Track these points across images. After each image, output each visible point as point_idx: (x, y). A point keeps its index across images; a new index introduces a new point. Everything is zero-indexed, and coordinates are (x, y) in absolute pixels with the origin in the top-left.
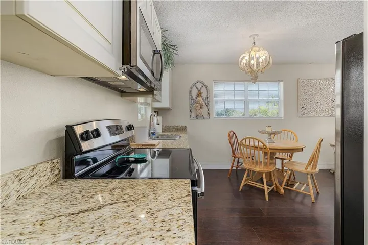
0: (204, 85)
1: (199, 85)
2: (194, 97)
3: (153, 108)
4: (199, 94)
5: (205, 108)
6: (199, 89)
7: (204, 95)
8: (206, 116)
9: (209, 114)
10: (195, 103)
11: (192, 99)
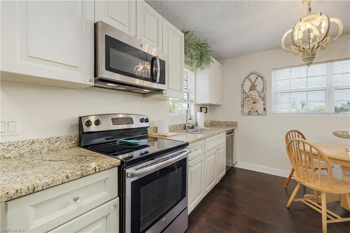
0: (260, 76)
1: (253, 77)
2: (247, 90)
3: (196, 105)
4: (253, 87)
5: (261, 103)
6: (253, 81)
7: (259, 88)
8: (261, 111)
9: (265, 109)
10: (248, 97)
11: (244, 92)
